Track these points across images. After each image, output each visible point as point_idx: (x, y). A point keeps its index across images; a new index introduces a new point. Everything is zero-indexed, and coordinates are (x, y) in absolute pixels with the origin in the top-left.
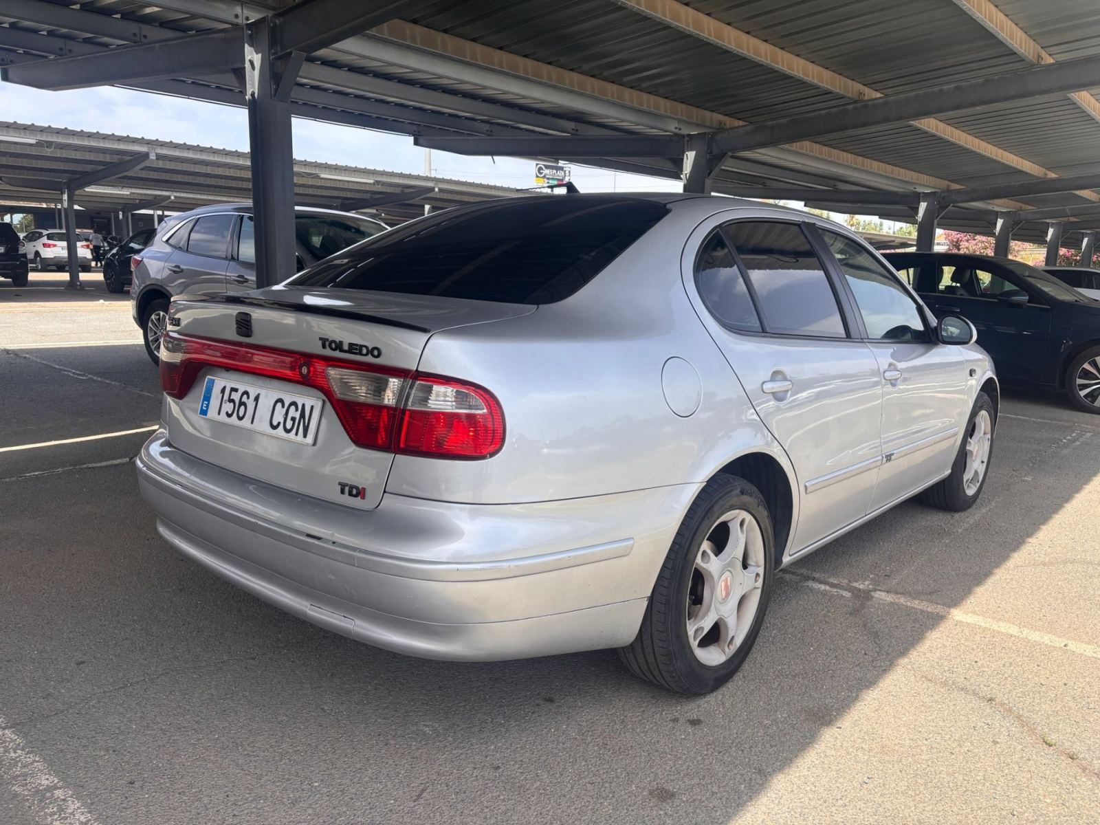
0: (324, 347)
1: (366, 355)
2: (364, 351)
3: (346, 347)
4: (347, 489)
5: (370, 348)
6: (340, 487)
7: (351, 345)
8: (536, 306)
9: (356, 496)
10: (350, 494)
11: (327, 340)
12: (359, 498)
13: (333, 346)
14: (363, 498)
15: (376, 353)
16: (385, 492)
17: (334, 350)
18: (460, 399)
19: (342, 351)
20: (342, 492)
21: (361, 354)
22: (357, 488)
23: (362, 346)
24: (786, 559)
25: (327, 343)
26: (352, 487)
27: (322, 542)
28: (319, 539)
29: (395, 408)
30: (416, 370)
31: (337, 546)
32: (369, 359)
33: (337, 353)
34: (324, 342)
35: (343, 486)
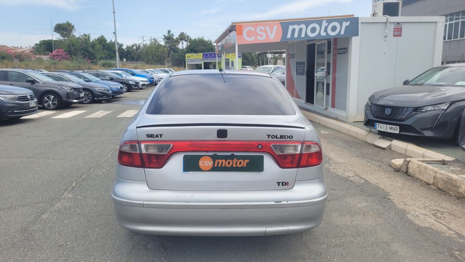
0: (269, 137)
2: (286, 137)
3: (279, 137)
4: (281, 184)
5: (288, 136)
7: (281, 136)
9: (285, 185)
10: (282, 185)
11: (270, 135)
13: (273, 137)
14: (288, 185)
15: (291, 137)
16: (295, 181)
19: (277, 138)
20: (279, 185)
22: (285, 183)
23: (285, 136)
26: (283, 183)
27: (283, 203)
28: (281, 202)
29: (300, 154)
30: (304, 141)
31: (289, 202)
32: (288, 139)
33: (275, 139)
34: (269, 136)
35: (279, 183)
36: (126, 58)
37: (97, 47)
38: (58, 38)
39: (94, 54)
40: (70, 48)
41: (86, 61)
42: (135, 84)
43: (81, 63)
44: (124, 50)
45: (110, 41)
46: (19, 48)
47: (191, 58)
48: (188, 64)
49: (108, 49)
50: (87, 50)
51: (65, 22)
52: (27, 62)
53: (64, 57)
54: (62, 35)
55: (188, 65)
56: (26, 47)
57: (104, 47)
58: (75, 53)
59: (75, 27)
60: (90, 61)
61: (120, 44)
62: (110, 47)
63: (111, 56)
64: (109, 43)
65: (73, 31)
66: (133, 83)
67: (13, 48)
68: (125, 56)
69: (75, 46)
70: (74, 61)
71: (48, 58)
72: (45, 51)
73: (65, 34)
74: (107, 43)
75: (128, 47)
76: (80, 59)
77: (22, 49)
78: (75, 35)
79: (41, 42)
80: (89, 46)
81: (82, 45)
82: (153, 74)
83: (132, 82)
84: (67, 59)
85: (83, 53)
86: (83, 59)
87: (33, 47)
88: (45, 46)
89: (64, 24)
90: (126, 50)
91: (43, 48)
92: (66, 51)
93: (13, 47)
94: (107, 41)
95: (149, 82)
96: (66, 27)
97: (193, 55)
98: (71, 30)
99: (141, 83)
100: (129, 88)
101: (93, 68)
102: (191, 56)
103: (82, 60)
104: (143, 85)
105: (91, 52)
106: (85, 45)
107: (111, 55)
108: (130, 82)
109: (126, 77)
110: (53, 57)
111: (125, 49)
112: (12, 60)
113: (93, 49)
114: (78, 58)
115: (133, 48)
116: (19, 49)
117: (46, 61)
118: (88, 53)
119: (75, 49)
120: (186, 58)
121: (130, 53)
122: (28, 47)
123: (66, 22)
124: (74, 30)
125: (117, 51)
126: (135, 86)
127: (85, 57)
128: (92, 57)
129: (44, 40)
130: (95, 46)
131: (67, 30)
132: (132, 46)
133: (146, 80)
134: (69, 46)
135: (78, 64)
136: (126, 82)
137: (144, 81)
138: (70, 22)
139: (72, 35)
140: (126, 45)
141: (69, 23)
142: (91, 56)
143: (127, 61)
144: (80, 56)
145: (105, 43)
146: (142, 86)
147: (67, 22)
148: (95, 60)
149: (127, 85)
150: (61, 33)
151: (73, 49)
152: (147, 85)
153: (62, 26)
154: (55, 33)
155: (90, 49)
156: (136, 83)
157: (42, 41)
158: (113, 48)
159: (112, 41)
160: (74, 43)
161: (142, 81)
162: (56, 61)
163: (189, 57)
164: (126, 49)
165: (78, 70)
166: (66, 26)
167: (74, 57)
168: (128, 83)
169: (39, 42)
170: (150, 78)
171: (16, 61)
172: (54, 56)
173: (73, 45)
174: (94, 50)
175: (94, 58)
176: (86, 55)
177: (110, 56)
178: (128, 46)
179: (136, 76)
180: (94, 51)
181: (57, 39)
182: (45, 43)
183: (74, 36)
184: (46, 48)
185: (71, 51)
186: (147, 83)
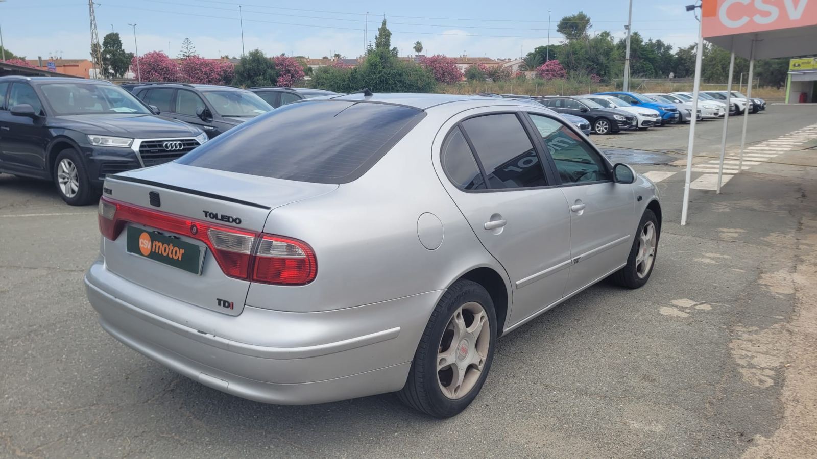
0: (206, 216)
1: (232, 222)
2: (231, 220)
3: (219, 217)
4: (222, 303)
5: (234, 218)
6: (217, 301)
7: (222, 216)
8: (338, 185)
9: (228, 307)
10: (224, 306)
11: (208, 212)
12: (229, 308)
13: (212, 216)
14: (232, 308)
15: (238, 221)
16: (245, 305)
17: (213, 218)
18: (290, 248)
19: (217, 218)
20: (219, 304)
21: (228, 221)
22: (228, 303)
23: (229, 217)
24: (506, 330)
25: (208, 214)
26: (225, 302)
27: (208, 336)
28: (205, 333)
29: (250, 255)
30: (262, 232)
31: (217, 338)
32: (234, 224)
33: (214, 220)
34: (206, 213)
35: (219, 301)
36: (675, 73)
37: (614, 54)
38: (562, 42)
39: (606, 67)
40: (568, 57)
41: (591, 79)
42: (624, 120)
43: (581, 82)
44: (672, 56)
45: (647, 41)
46: (507, 61)
47: (802, 68)
48: (793, 80)
49: (641, 56)
50: (595, 60)
51: (576, 14)
52: (502, 82)
53: (557, 74)
54: (569, 36)
55: (792, 82)
56: (516, 59)
57: (635, 53)
58: (575, 66)
59: (591, 21)
60: (598, 79)
61: (666, 45)
62: (645, 52)
63: (645, 69)
64: (645, 46)
65: (587, 28)
66: (622, 118)
67: (499, 61)
68: (672, 68)
69: (577, 54)
70: (572, 79)
71: (534, 76)
72: (540, 64)
73: (574, 34)
74: (642, 45)
75: (681, 51)
76: (582, 76)
77: (510, 61)
78: (588, 35)
79: (537, 50)
80: (600, 54)
81: (589, 52)
82: (682, 101)
83: (618, 116)
84: (562, 76)
85: (589, 65)
86: (588, 75)
87: (525, 59)
88: (540, 56)
89: (574, 17)
90: (676, 56)
91: (538, 58)
92: (562, 63)
93: (498, 59)
94: (642, 42)
95: (660, 118)
96: (577, 22)
97: (810, 61)
98: (584, 27)
99: (642, 119)
100: (612, 127)
101: (599, 91)
102: (803, 63)
103: (584, 78)
104: (645, 122)
105: (602, 63)
106: (593, 51)
107: (645, 66)
108: (615, 116)
109: (615, 107)
110: (540, 75)
111: (674, 54)
112: (484, 80)
113: (606, 58)
114: (578, 75)
115: (692, 53)
116: (507, 63)
117: (529, 80)
118: (598, 65)
119: (577, 59)
120: (791, 67)
121: (683, 62)
122: (518, 59)
123: (578, 13)
124: (589, 26)
125: (627, 59)
126: (625, 123)
127: (591, 72)
128: (602, 73)
129: (542, 47)
130: (610, 52)
131: (577, 27)
132: (689, 49)
133: (657, 112)
134: (568, 55)
135: (576, 85)
136: (608, 117)
137: (648, 115)
138: (585, 13)
139: (583, 35)
140: (679, 48)
141: (583, 15)
142: (601, 70)
143: (675, 77)
144: (583, 71)
145: (637, 45)
146: (642, 124)
147: (580, 13)
148: (606, 78)
149: (609, 122)
150: (567, 34)
151: (573, 59)
152: (655, 123)
153: (570, 20)
154: (559, 33)
155: (602, 59)
156: (627, 118)
157: (539, 48)
158: (652, 54)
159: (653, 41)
160: (576, 49)
161: (644, 115)
162: (544, 81)
163: (799, 65)
164: (676, 54)
165: (573, 95)
166: (576, 20)
167: (572, 72)
168: (612, 119)
169: (534, 50)
170: (668, 110)
171: (489, 81)
172: (543, 71)
173: (575, 53)
174: (608, 59)
175: (605, 74)
176: (593, 69)
177: (643, 68)
178: (682, 48)
179: (639, 106)
180: (607, 61)
181: (560, 44)
182: (541, 51)
183: (587, 37)
184: (542, 59)
185: (570, 62)
186: (654, 119)
